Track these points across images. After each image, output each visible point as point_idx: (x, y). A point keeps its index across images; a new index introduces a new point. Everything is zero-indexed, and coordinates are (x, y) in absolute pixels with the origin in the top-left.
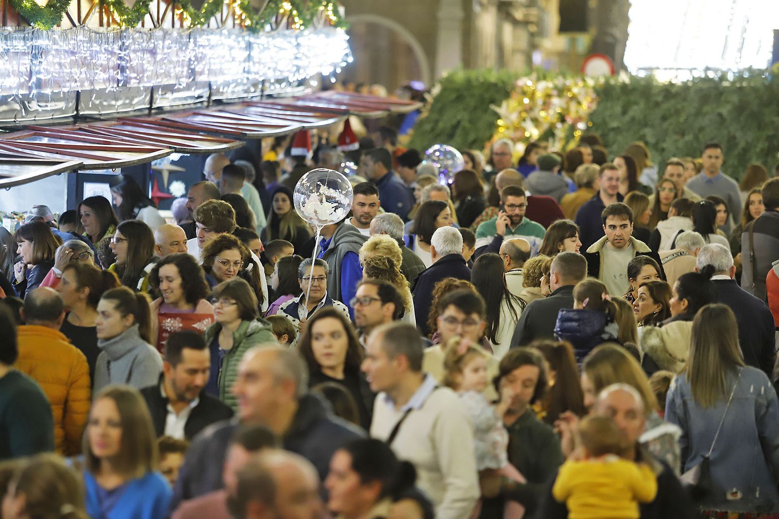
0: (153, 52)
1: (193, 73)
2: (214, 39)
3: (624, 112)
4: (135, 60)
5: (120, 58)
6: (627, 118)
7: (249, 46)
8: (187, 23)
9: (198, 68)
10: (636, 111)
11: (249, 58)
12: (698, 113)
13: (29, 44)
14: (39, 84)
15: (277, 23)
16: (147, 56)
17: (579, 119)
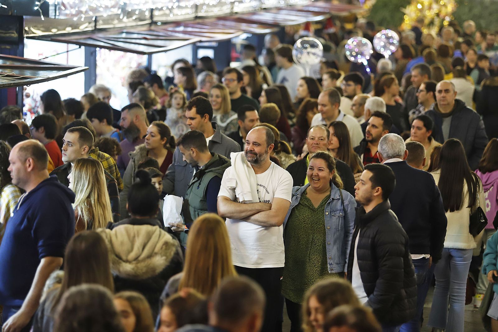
10: (476, 11)
17: (447, 15)
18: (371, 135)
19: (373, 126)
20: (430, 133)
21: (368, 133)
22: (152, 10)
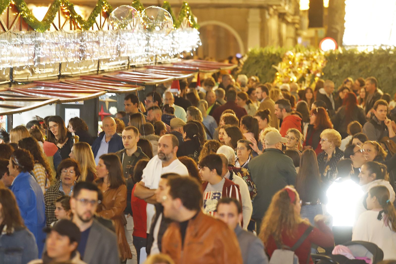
0: (98, 43)
1: (119, 52)
2: (129, 34)
3: (340, 68)
4: (89, 47)
5: (81, 46)
6: (341, 70)
7: (148, 39)
8: (116, 27)
9: (122, 50)
10: (346, 67)
11: (148, 44)
12: (377, 67)
13: (34, 40)
14: (39, 60)
16: (95, 44)
17: (317, 71)
22: (12, 70)
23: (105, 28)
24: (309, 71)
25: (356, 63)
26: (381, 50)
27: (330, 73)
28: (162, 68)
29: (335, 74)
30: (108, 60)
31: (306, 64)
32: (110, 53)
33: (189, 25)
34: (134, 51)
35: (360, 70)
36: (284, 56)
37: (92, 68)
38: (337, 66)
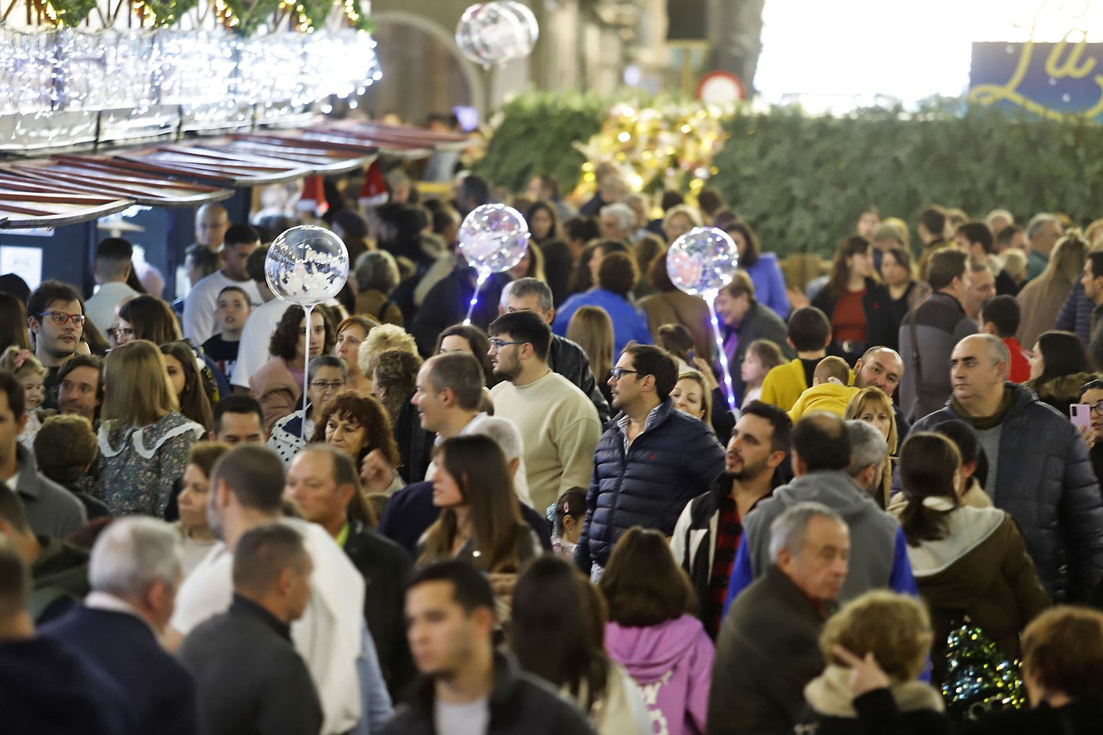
0: (101, 62)
1: (157, 93)
2: (188, 44)
3: (763, 153)
4: (77, 72)
5: (56, 70)
6: (766, 163)
7: (236, 55)
8: (150, 21)
9: (165, 86)
10: (778, 153)
11: (236, 72)
12: (866, 157)
15: (276, 23)
16: (93, 66)
17: (698, 164)
18: (741, 460)
19: (749, 438)
20: (972, 470)
21: (731, 455)
23: (121, 23)
24: (675, 162)
25: (808, 144)
26: (876, 111)
27: (735, 169)
28: (270, 140)
29: (748, 171)
30: (125, 114)
31: (668, 143)
32: (134, 95)
33: (348, 22)
34: (197, 91)
35: (818, 164)
36: (607, 117)
37: (82, 134)
38: (753, 150)
